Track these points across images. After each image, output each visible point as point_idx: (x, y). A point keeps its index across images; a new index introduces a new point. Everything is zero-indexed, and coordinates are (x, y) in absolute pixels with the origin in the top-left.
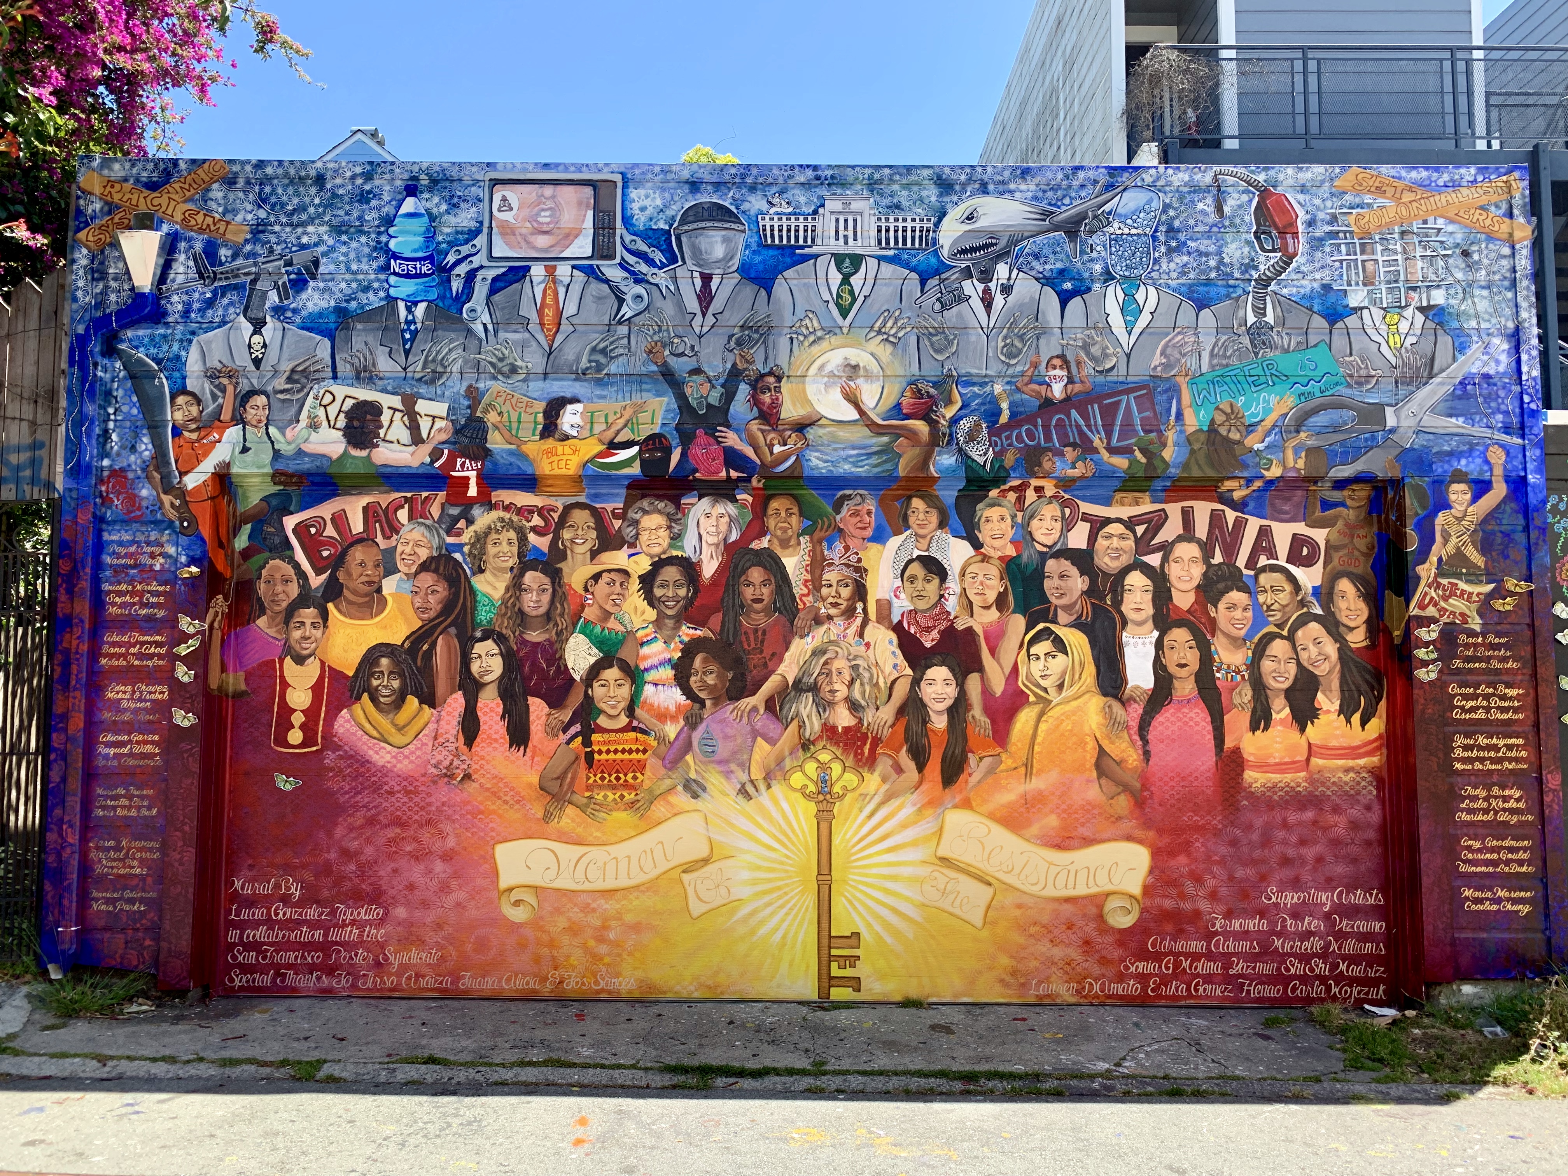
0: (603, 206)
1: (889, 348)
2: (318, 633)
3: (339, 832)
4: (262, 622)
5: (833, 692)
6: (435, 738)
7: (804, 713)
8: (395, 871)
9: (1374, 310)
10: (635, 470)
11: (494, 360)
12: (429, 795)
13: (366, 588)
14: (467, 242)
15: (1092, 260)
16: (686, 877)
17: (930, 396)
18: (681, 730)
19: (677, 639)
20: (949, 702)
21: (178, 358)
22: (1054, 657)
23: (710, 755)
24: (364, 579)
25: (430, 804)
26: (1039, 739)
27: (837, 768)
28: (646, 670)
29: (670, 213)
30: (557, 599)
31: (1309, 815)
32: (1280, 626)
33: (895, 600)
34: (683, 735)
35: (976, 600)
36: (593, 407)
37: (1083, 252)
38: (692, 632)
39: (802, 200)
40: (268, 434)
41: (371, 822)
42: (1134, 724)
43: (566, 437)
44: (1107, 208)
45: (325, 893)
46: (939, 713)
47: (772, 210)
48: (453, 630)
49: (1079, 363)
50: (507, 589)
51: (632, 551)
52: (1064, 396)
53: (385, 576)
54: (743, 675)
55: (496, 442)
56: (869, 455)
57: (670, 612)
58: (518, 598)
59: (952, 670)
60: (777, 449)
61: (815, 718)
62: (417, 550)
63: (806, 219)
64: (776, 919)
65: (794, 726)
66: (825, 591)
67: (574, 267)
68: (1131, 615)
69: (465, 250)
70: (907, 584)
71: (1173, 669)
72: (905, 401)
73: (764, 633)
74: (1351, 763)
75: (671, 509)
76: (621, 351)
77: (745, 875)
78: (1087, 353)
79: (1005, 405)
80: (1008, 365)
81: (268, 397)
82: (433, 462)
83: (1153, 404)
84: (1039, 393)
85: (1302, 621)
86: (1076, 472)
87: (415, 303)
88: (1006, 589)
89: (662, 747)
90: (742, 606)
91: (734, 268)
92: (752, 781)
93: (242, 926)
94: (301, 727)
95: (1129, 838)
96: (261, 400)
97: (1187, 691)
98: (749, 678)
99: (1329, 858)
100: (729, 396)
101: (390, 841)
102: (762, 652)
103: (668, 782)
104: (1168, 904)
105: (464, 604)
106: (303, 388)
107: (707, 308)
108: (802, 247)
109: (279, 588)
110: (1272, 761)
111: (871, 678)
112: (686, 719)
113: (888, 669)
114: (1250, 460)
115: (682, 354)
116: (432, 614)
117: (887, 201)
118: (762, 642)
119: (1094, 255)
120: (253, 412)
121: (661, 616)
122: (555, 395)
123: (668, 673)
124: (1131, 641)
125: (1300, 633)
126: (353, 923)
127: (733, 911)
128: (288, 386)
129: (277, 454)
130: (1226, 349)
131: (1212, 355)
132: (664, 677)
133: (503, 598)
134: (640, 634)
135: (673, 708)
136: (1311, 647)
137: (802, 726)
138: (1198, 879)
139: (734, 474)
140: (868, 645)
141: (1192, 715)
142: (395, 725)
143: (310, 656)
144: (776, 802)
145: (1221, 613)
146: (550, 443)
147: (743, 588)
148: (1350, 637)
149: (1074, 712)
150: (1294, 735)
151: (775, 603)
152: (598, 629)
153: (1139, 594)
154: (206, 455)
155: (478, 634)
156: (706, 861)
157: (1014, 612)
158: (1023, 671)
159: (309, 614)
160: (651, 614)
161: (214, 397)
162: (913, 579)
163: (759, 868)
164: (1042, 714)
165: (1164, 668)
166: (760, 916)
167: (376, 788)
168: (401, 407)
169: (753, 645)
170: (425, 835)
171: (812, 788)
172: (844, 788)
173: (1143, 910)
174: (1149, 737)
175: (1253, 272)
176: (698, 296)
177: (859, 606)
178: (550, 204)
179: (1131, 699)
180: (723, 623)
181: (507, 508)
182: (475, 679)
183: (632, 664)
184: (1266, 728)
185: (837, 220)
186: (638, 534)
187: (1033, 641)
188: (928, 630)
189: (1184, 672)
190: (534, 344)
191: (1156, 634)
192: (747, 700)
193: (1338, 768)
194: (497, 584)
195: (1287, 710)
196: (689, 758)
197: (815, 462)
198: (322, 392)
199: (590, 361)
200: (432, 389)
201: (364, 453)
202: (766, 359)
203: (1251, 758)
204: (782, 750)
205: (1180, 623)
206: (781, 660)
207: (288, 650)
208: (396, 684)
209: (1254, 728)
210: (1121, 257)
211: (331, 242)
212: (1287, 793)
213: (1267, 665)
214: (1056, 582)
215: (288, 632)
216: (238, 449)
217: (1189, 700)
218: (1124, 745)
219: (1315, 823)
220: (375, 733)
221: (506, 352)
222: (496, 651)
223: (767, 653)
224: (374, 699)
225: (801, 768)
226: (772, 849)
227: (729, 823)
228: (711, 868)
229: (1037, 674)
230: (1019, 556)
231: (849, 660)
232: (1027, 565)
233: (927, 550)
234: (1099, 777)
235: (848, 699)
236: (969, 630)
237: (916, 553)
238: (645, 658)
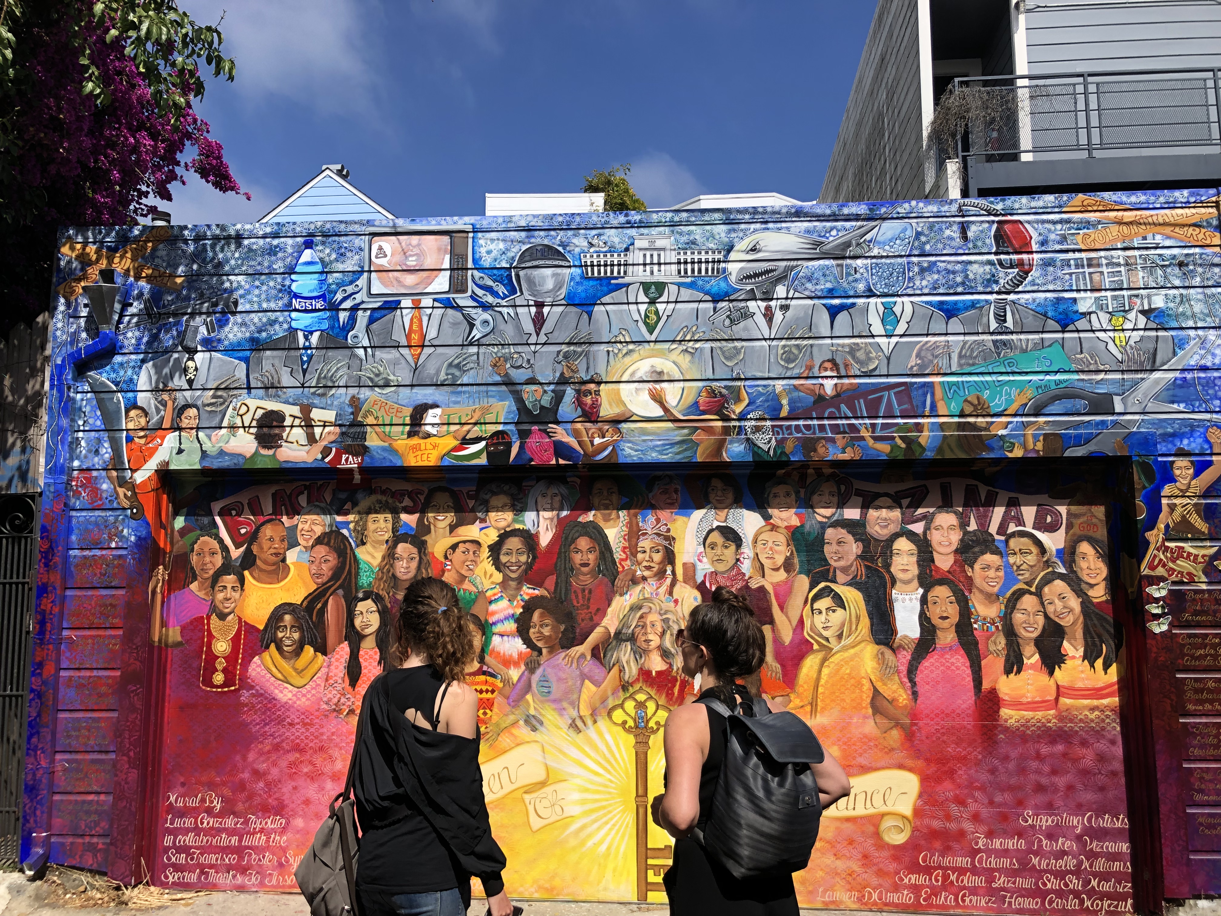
0: (458, 251)
1: (688, 357)
2: (236, 595)
3: (251, 756)
4: (194, 586)
5: (647, 641)
6: (327, 680)
7: (624, 660)
8: (295, 788)
9: (1101, 314)
10: (483, 461)
11: (372, 376)
12: (322, 727)
13: (274, 559)
14: (351, 283)
15: (856, 280)
16: (527, 797)
17: (722, 395)
18: (523, 674)
19: (519, 598)
21: (131, 380)
22: (834, 611)
23: (547, 695)
24: (272, 551)
25: (322, 734)
26: (822, 682)
27: (651, 706)
28: (494, 624)
29: (510, 254)
30: (423, 566)
31: (1060, 748)
32: (1029, 583)
33: (698, 563)
34: (524, 678)
35: (767, 563)
36: (449, 410)
37: (848, 274)
38: (531, 591)
39: (616, 240)
40: (198, 438)
41: (277, 747)
42: (904, 669)
43: (428, 436)
44: (868, 237)
45: (240, 807)
47: (592, 250)
48: (340, 592)
49: (846, 366)
50: (384, 558)
51: (483, 525)
52: (834, 393)
53: (288, 549)
54: (573, 627)
55: (373, 441)
56: (673, 445)
57: (513, 575)
58: (392, 566)
60: (597, 441)
61: (632, 663)
62: (313, 527)
63: (619, 255)
64: (603, 832)
65: (615, 670)
66: (640, 556)
67: (434, 300)
68: (899, 575)
69: (350, 289)
70: (708, 550)
71: (936, 621)
72: (701, 400)
73: (590, 592)
74: (1095, 702)
75: (514, 491)
76: (472, 365)
77: (576, 796)
78: (854, 357)
79: (785, 402)
80: (787, 368)
81: (198, 409)
82: (323, 458)
83: (910, 397)
84: (813, 391)
85: (1047, 581)
86: (846, 456)
87: (311, 333)
88: (792, 553)
89: (507, 687)
90: (572, 569)
91: (562, 296)
92: (581, 717)
93: (175, 832)
94: (224, 671)
95: (901, 767)
96: (193, 412)
97: (949, 640)
98: (578, 631)
99: (1079, 786)
100: (558, 397)
101: (291, 765)
102: (588, 608)
103: (512, 718)
104: (936, 824)
105: (350, 572)
106: (225, 401)
107: (540, 329)
108: (616, 278)
109: (208, 559)
110: (1024, 700)
112: (527, 665)
114: (995, 444)
115: (521, 367)
116: (325, 579)
117: (684, 239)
118: (589, 599)
119: (858, 276)
120: (187, 421)
121: (506, 579)
122: (419, 402)
123: (511, 626)
124: (900, 597)
125: (1046, 589)
126: (262, 831)
127: (567, 826)
128: (214, 400)
129: (204, 453)
130: (972, 351)
131: (960, 356)
132: (508, 629)
133: (379, 565)
134: (489, 594)
135: (515, 655)
136: (1057, 601)
137: (621, 670)
138: (961, 802)
139: (561, 462)
140: (676, 602)
141: (953, 660)
142: (295, 670)
143: (230, 613)
144: (601, 734)
145: (977, 572)
146: (415, 441)
147: (573, 555)
148: (1091, 593)
149: (852, 659)
150: (1044, 678)
151: (599, 567)
153: (905, 557)
154: (151, 456)
155: (361, 595)
156: (543, 784)
157: (799, 573)
158: (807, 623)
159: (230, 579)
160: (498, 577)
161: (158, 411)
162: (713, 546)
163: (587, 790)
164: (824, 660)
165: (928, 620)
166: (589, 830)
167: (280, 721)
168: (300, 415)
169: (581, 602)
170: (318, 760)
171: (631, 723)
172: (658, 723)
173: (915, 829)
174: (917, 679)
175: (994, 286)
176: (533, 320)
177: (669, 569)
178: (416, 251)
179: (900, 646)
180: (557, 584)
181: (383, 492)
182: (357, 633)
183: (482, 619)
184: (1019, 671)
185: (645, 255)
186: (487, 512)
187: (816, 598)
189: (946, 624)
190: (403, 361)
191: (921, 591)
192: (577, 648)
193: (1085, 707)
194: (376, 554)
195: (1037, 656)
196: (529, 697)
197: (628, 451)
198: (239, 404)
199: (447, 374)
200: (323, 400)
201: (271, 452)
202: (588, 369)
203: (1006, 698)
204: (606, 691)
205: (941, 582)
206: (604, 614)
207: (213, 608)
208: (296, 636)
209: (1008, 671)
210: (880, 277)
211: (247, 287)
212: (1039, 728)
213: (1018, 617)
214: (835, 547)
215: (213, 595)
216: (175, 451)
217: (951, 648)
218: (895, 687)
219: (1065, 755)
220: (279, 676)
221: (381, 369)
222: (375, 609)
223: (593, 609)
224: (279, 649)
225: (621, 706)
226: (597, 774)
227: (561, 751)
228: (548, 790)
229: (819, 626)
230: (802, 526)
231: (661, 615)
232: (809, 533)
233: (725, 521)
234: (874, 714)
235: (660, 648)
236: (762, 589)
237: (716, 524)
238: (493, 613)
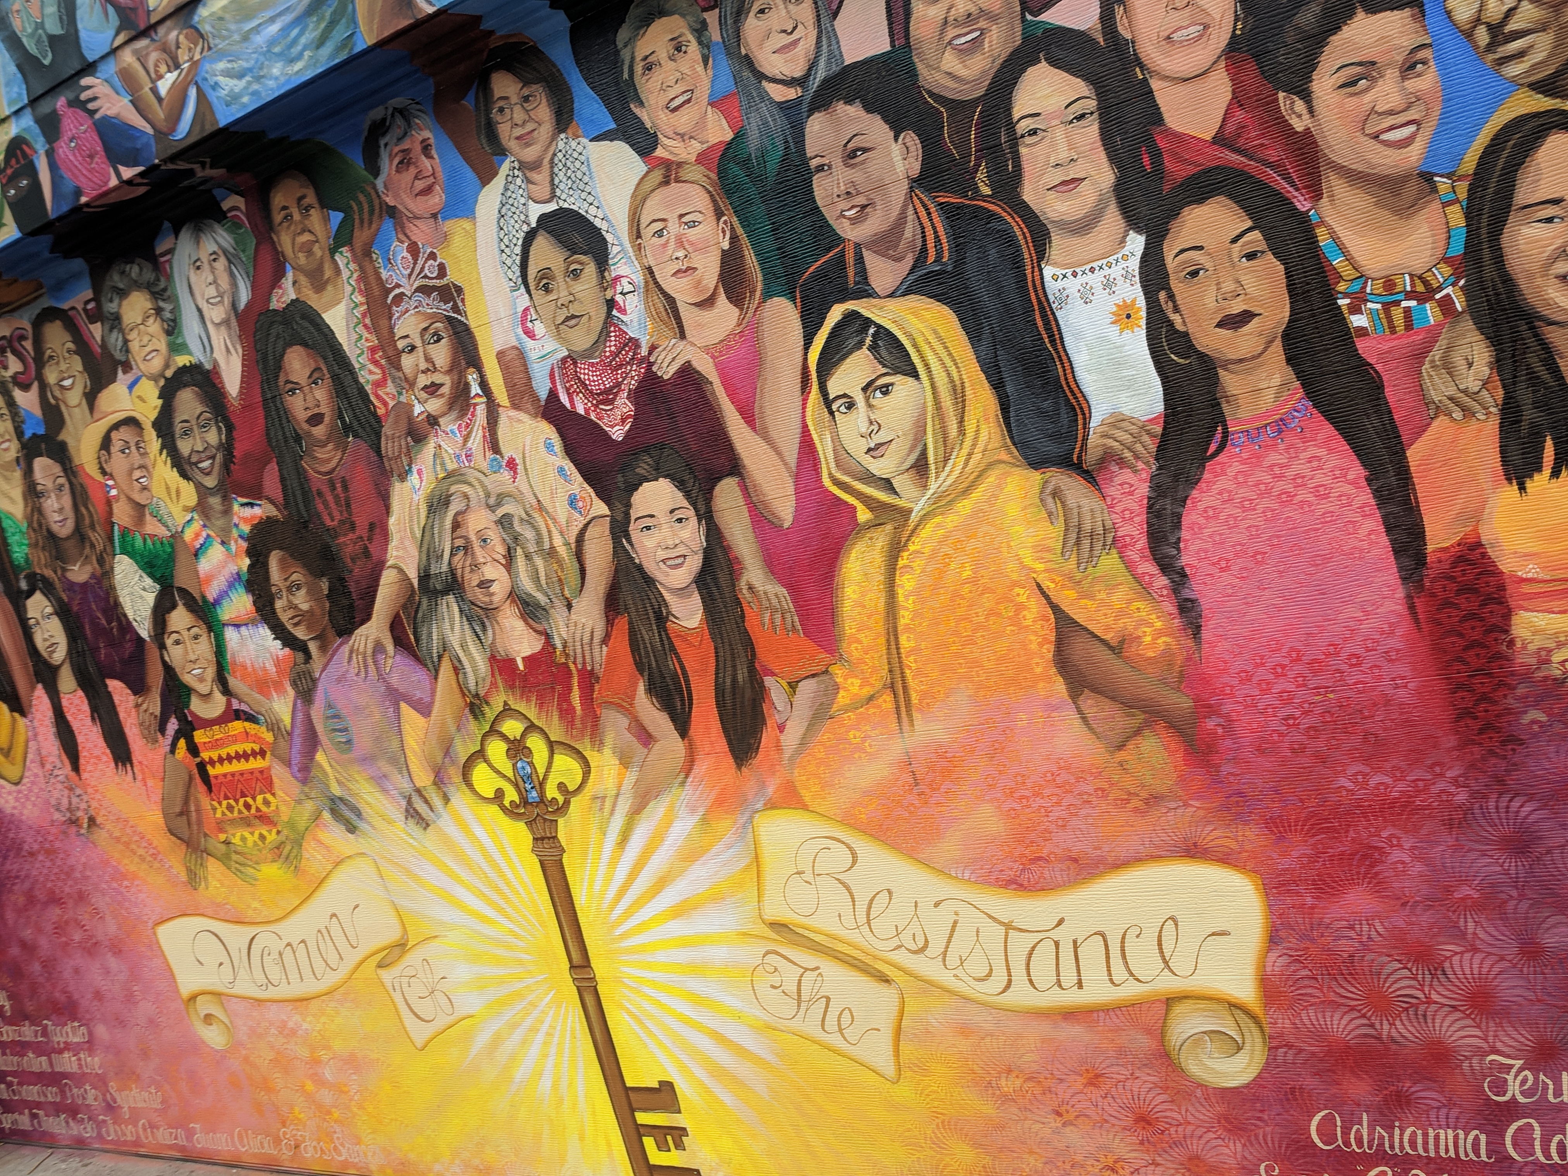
5: (485, 584)
6: (43, 764)
7: (454, 640)
8: (77, 971)
12: (67, 853)
16: (386, 975)
18: (295, 706)
19: (235, 533)
20: (695, 563)
22: (886, 390)
23: (347, 748)
26: (905, 618)
27: (538, 748)
28: (218, 602)
30: (79, 500)
33: (529, 343)
34: (300, 716)
38: (249, 512)
41: (31, 899)
42: (1134, 530)
46: (681, 592)
50: (25, 498)
51: (130, 378)
54: (342, 579)
57: (211, 483)
58: (40, 512)
59: (680, 484)
60: (166, 83)
61: (473, 648)
64: (533, 1051)
65: (446, 669)
68: (1053, 208)
70: (538, 295)
71: (1210, 340)
73: (344, 485)
75: (149, 275)
77: (464, 971)
88: (734, 239)
89: (281, 742)
90: (298, 439)
97: (1268, 399)
98: (352, 588)
101: (57, 929)
102: (353, 527)
103: (308, 807)
111: (539, 541)
112: (294, 684)
113: (562, 511)
118: (348, 505)
121: (202, 491)
123: (243, 601)
124: (1072, 285)
127: (469, 1036)
132: (242, 609)
133: (25, 516)
134: (188, 535)
135: (270, 667)
137: (458, 669)
139: (127, 174)
140: (512, 465)
141: (1299, 467)
144: (465, 827)
147: (289, 400)
149: (970, 531)
151: (341, 417)
152: (139, 542)
153: (1059, 133)
155: (23, 585)
156: (401, 947)
157: (768, 295)
158: (824, 448)
160: (189, 493)
162: (546, 280)
163: (478, 957)
164: (895, 550)
165: (1182, 341)
169: (336, 514)
170: (85, 917)
171: (511, 795)
172: (561, 787)
174: (1185, 560)
177: (472, 378)
179: (1108, 458)
180: (283, 480)
182: (46, 663)
183: (197, 596)
186: (126, 342)
187: (828, 362)
188: (607, 397)
189: (1246, 340)
191: (1137, 243)
192: (364, 630)
194: (13, 494)
196: (320, 757)
197: (226, 85)
203: (1531, 570)
204: (444, 722)
205: (1201, 187)
206: (386, 536)
209: (1520, 469)
213: (1530, 240)
214: (841, 177)
217: (1281, 425)
218: (1119, 597)
222: (50, 609)
223: (363, 526)
225: (480, 754)
226: (484, 919)
227: (408, 872)
228: (413, 958)
229: (857, 447)
230: (739, 136)
231: (492, 508)
232: (763, 154)
233: (553, 196)
234: (1075, 693)
235: (515, 596)
236: (687, 373)
237: (536, 211)
238: (209, 579)
